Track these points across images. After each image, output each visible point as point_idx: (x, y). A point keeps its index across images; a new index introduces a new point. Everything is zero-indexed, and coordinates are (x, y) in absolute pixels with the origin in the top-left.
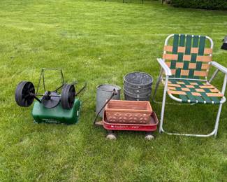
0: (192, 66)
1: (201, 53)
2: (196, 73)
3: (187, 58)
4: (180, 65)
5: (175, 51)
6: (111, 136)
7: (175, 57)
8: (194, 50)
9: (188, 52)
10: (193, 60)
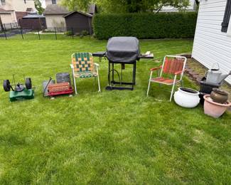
0: (86, 66)
1: (89, 60)
2: (89, 69)
3: (83, 62)
4: (81, 66)
5: (77, 60)
6: (53, 98)
7: (78, 63)
8: (85, 59)
9: (83, 60)
10: (86, 63)
